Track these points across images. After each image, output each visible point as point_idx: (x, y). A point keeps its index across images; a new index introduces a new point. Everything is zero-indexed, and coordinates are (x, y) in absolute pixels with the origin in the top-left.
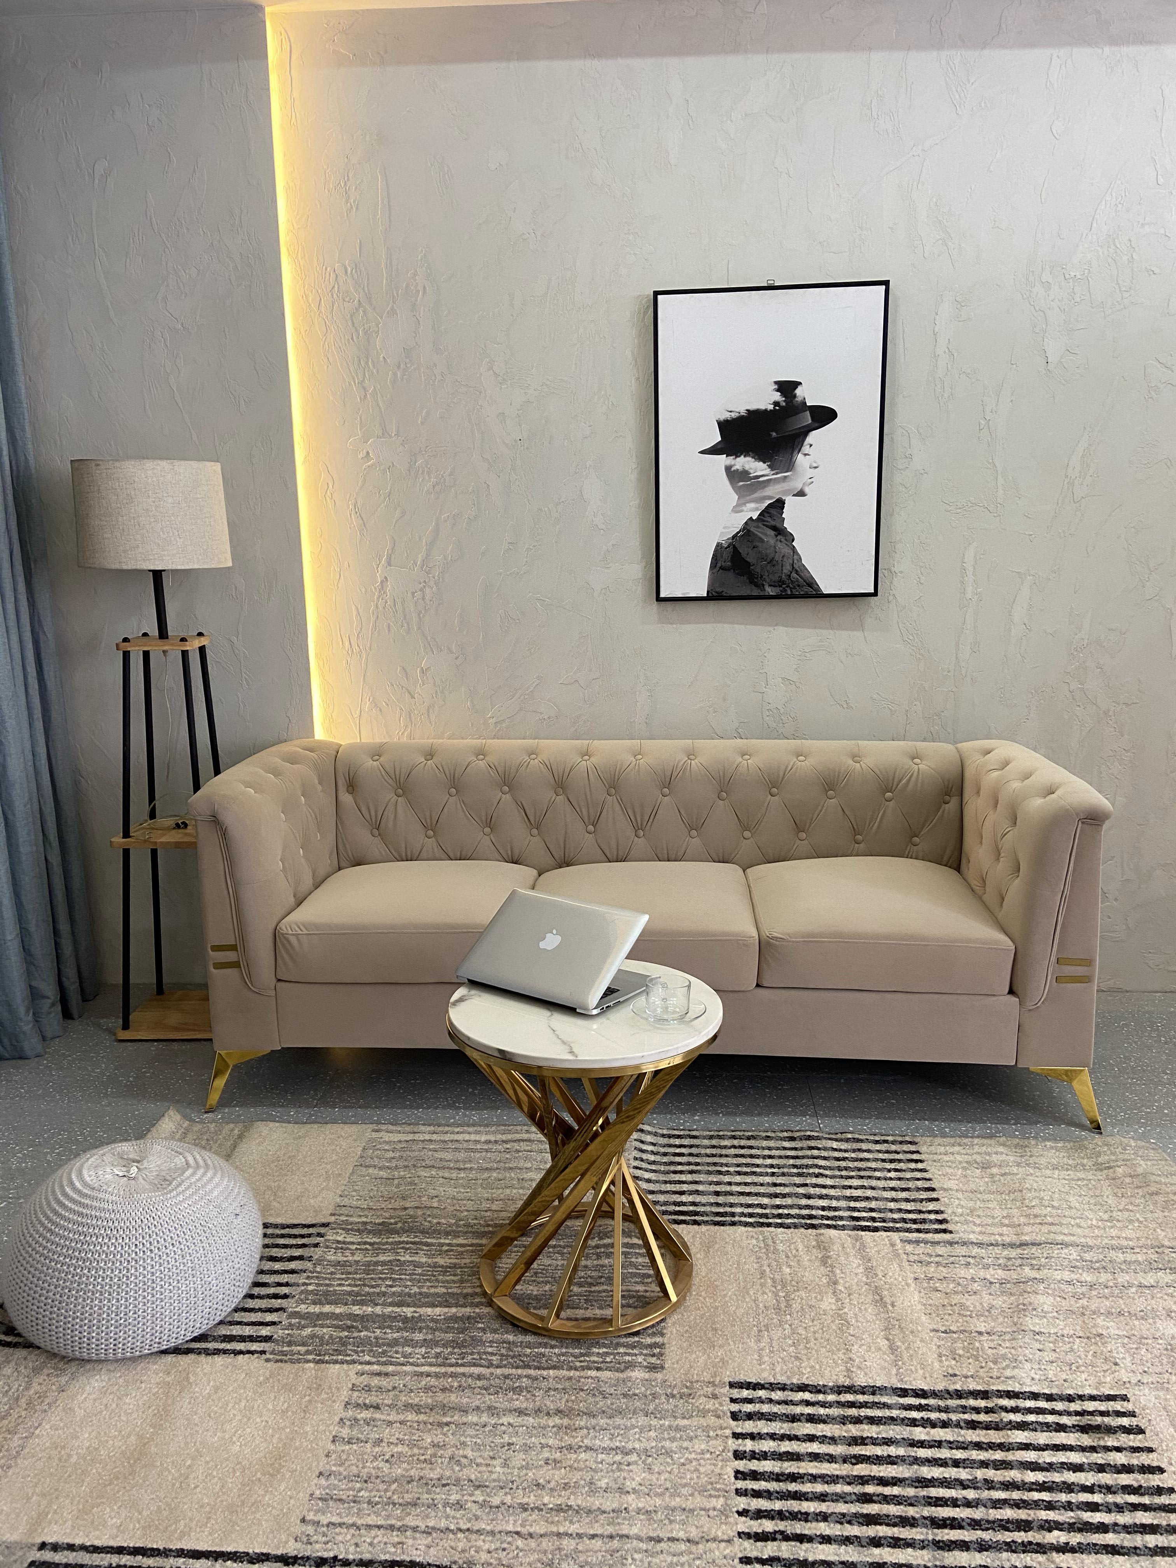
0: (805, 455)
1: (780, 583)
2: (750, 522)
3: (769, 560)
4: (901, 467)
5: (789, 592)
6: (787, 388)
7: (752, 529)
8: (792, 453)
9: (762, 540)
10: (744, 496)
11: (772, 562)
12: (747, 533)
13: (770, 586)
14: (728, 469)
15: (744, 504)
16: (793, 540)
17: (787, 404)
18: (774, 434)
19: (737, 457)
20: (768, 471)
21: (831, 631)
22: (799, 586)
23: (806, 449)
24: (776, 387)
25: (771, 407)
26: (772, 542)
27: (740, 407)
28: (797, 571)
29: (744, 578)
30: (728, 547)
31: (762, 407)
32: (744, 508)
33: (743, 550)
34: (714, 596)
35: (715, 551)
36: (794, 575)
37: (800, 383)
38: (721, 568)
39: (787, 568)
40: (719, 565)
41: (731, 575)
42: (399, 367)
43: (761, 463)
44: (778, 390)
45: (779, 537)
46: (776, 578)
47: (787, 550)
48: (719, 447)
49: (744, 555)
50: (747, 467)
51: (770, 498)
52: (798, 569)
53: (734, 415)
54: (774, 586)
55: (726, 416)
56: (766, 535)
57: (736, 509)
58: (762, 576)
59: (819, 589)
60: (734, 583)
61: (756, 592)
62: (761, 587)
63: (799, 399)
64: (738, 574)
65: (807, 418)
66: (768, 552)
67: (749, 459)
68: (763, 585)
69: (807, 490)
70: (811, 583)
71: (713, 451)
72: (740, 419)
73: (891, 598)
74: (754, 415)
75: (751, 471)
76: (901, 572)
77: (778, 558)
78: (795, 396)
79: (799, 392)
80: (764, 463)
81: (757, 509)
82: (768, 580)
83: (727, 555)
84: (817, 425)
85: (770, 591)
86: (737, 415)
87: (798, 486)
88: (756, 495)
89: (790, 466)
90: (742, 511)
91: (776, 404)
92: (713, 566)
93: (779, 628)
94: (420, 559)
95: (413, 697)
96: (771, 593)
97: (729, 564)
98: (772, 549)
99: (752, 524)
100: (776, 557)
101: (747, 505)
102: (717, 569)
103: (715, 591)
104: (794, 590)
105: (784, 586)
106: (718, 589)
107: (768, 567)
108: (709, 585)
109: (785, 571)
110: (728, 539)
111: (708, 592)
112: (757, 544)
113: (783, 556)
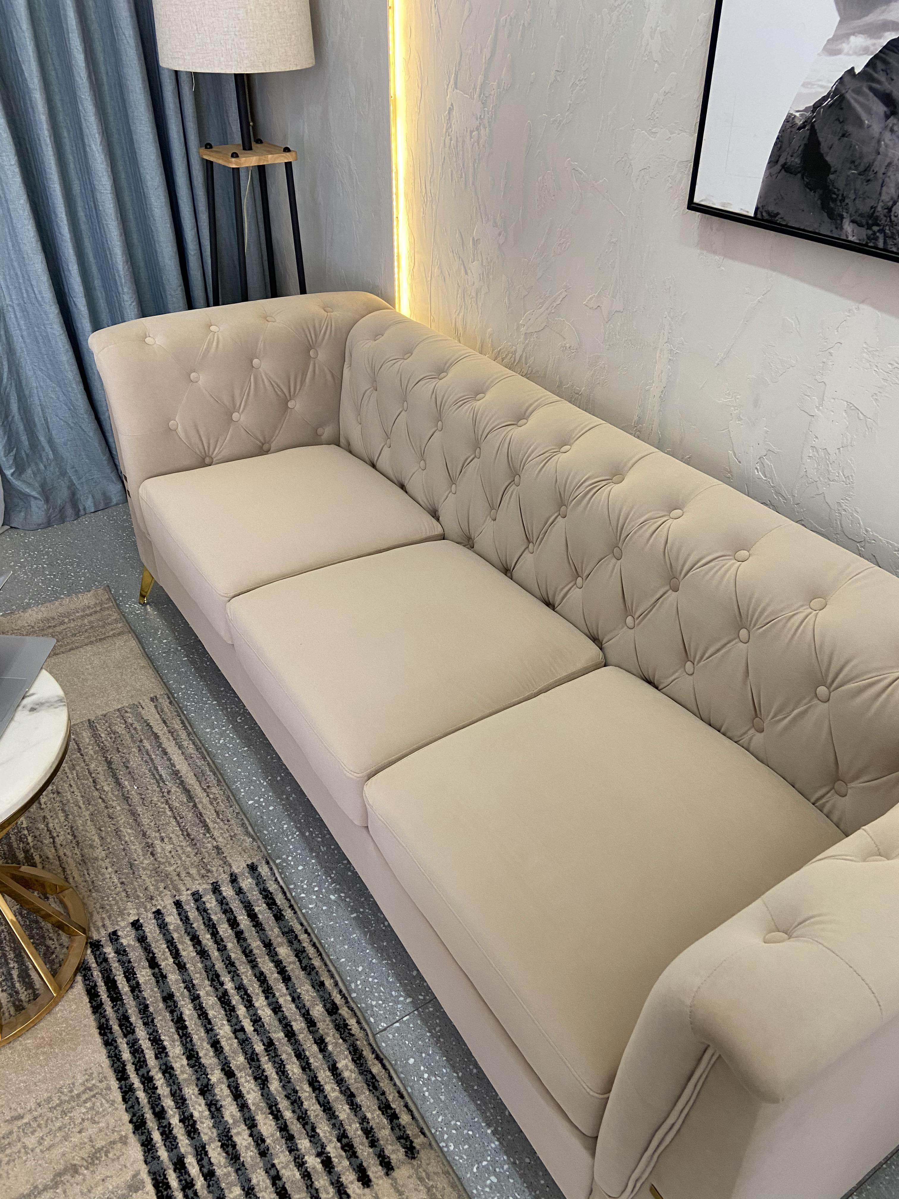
1: (870, 220)
2: (848, 79)
3: (862, 168)
5: (881, 244)
7: (848, 96)
9: (860, 123)
11: (866, 172)
12: (839, 101)
13: (853, 221)
15: (847, 36)
26: (876, 128)
29: (814, 197)
30: (803, 126)
32: (845, 47)
33: (826, 138)
34: (764, 219)
35: (783, 131)
36: (897, 210)
38: (786, 168)
40: (782, 161)
41: (796, 185)
45: (891, 121)
46: (864, 207)
47: (897, 154)
49: (824, 147)
54: (860, 225)
56: (869, 111)
58: (843, 200)
60: (800, 206)
61: (826, 229)
62: (836, 218)
64: (807, 185)
66: (865, 149)
68: (842, 218)
77: (879, 166)
81: (866, 50)
82: (852, 209)
83: (798, 142)
85: (849, 232)
92: (773, 161)
93: (866, 309)
94: (479, 83)
95: (466, 273)
96: (851, 238)
97: (798, 161)
98: (874, 143)
99: (851, 84)
100: (877, 163)
101: (852, 38)
102: (778, 167)
103: (768, 213)
104: (890, 242)
105: (876, 228)
106: (771, 208)
107: (859, 182)
108: (760, 197)
109: (885, 197)
110: (806, 110)
111: (757, 209)
112: (850, 128)
113: (889, 164)
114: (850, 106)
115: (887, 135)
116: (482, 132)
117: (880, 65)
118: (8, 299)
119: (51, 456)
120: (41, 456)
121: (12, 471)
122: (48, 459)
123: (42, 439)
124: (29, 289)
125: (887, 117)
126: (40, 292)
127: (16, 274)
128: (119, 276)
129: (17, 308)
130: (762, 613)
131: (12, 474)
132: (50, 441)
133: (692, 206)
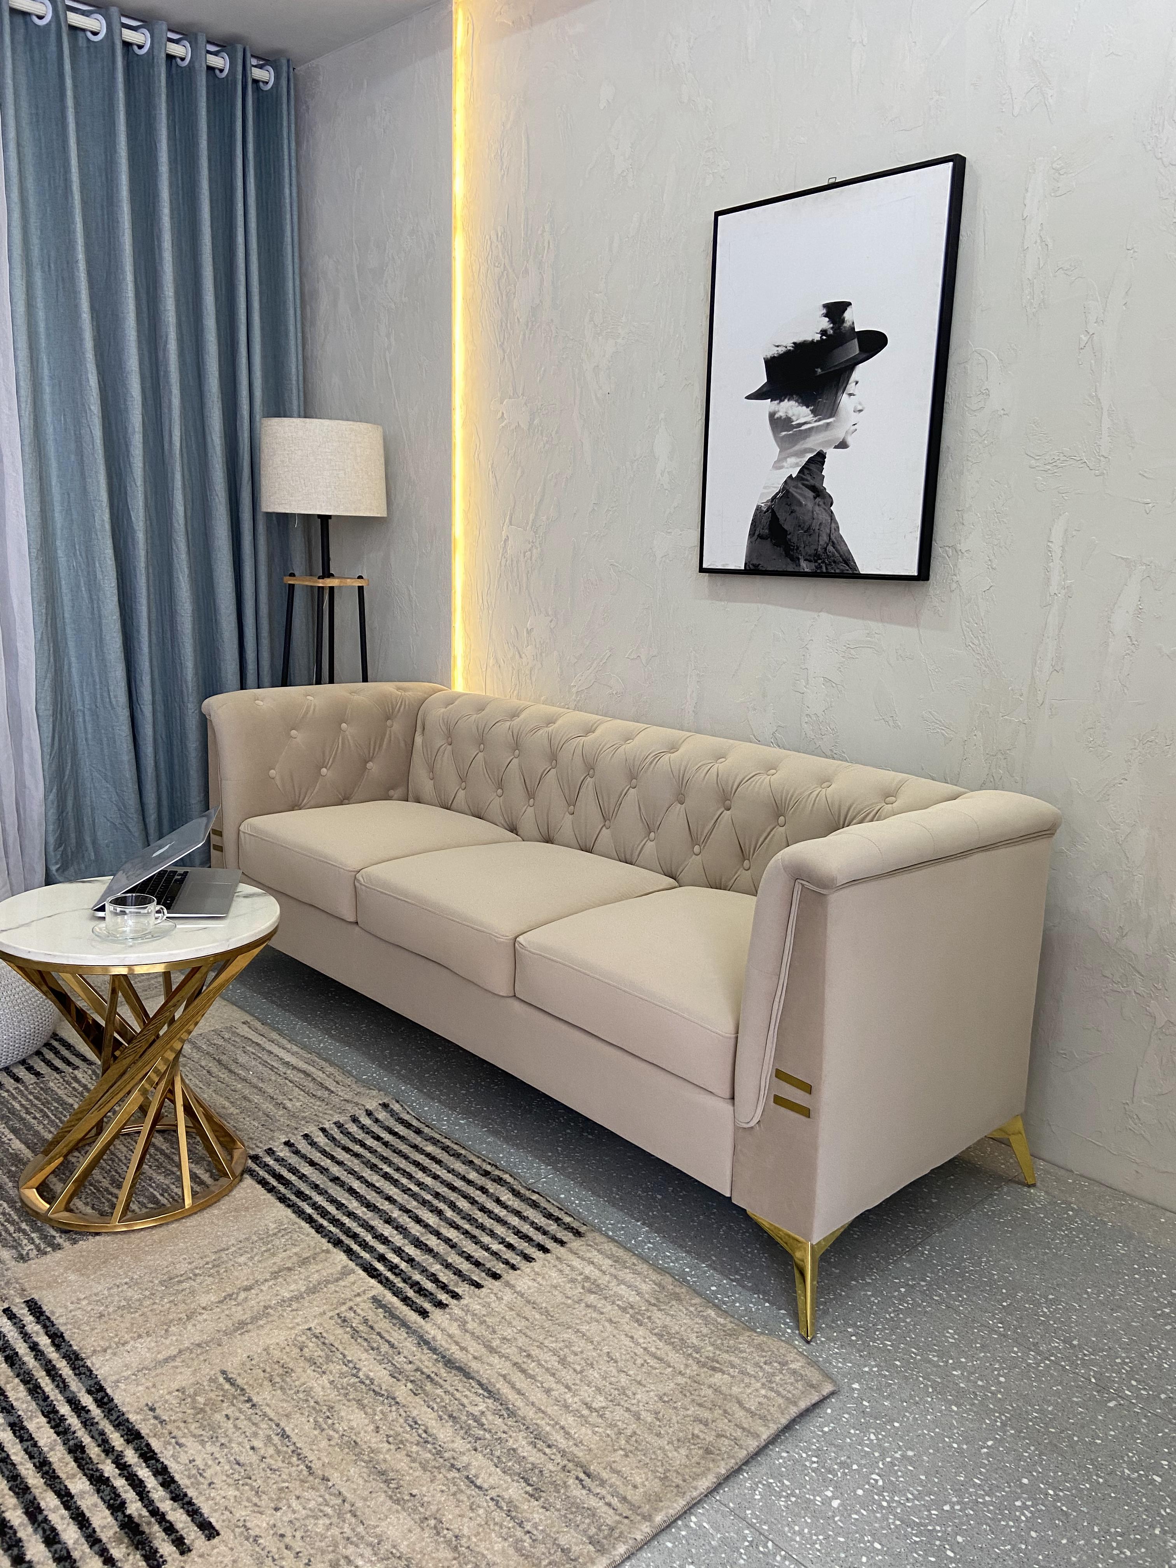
0: (850, 395)
1: (815, 557)
3: (806, 528)
4: (974, 408)
5: (824, 570)
6: (835, 311)
7: (791, 490)
8: (836, 394)
9: (800, 504)
10: (786, 449)
11: (808, 530)
12: (786, 494)
13: (805, 560)
14: (772, 416)
15: (785, 459)
16: (832, 504)
17: (834, 332)
18: (819, 370)
19: (781, 401)
20: (810, 417)
21: (880, 624)
22: (834, 562)
23: (851, 387)
24: (825, 311)
25: (817, 337)
26: (810, 505)
27: (787, 340)
28: (833, 542)
29: (780, 550)
30: (767, 511)
31: (809, 338)
32: (785, 464)
33: (782, 516)
34: (752, 570)
35: (755, 515)
36: (830, 548)
37: (849, 304)
38: (760, 536)
39: (824, 538)
40: (757, 533)
41: (768, 544)
43: (804, 408)
44: (826, 316)
45: (818, 500)
46: (812, 550)
47: (824, 517)
48: (765, 389)
49: (781, 521)
50: (790, 414)
51: (810, 450)
52: (836, 541)
53: (781, 350)
54: (810, 561)
55: (774, 352)
56: (805, 497)
57: (778, 465)
58: (798, 548)
59: (855, 567)
60: (772, 556)
61: (790, 567)
62: (795, 560)
64: (774, 545)
65: (854, 348)
66: (806, 518)
67: (792, 403)
68: (799, 559)
69: (850, 440)
70: (848, 560)
71: (758, 395)
72: (788, 353)
73: (954, 586)
74: (801, 347)
75: (794, 418)
76: (968, 551)
78: (843, 321)
79: (848, 315)
80: (808, 407)
81: (797, 465)
82: (804, 553)
83: (765, 521)
84: (864, 356)
85: (805, 566)
86: (784, 349)
87: (839, 434)
88: (797, 448)
89: (833, 411)
90: (783, 468)
91: (823, 332)
92: (751, 534)
93: (823, 615)
94: (531, 519)
95: (521, 657)
96: (806, 570)
97: (767, 531)
98: (810, 515)
99: (791, 483)
100: (814, 524)
101: (788, 460)
102: (755, 535)
103: (753, 565)
104: (829, 567)
105: (820, 561)
106: (755, 562)
107: (805, 537)
108: (746, 556)
109: (821, 543)
110: (767, 501)
111: (746, 564)
112: (795, 508)
113: (821, 524)
114: (793, 496)
115: (817, 508)
116: (534, 551)
117: (806, 472)
118: (80, 704)
119: (93, 858)
120: (83, 857)
121: (58, 866)
122: (90, 860)
123: (88, 839)
124: (105, 694)
125: (815, 498)
126: (116, 697)
127: (94, 681)
128: (187, 687)
129: (87, 712)
130: (791, 799)
131: (57, 870)
132: (94, 842)
133: (702, 570)
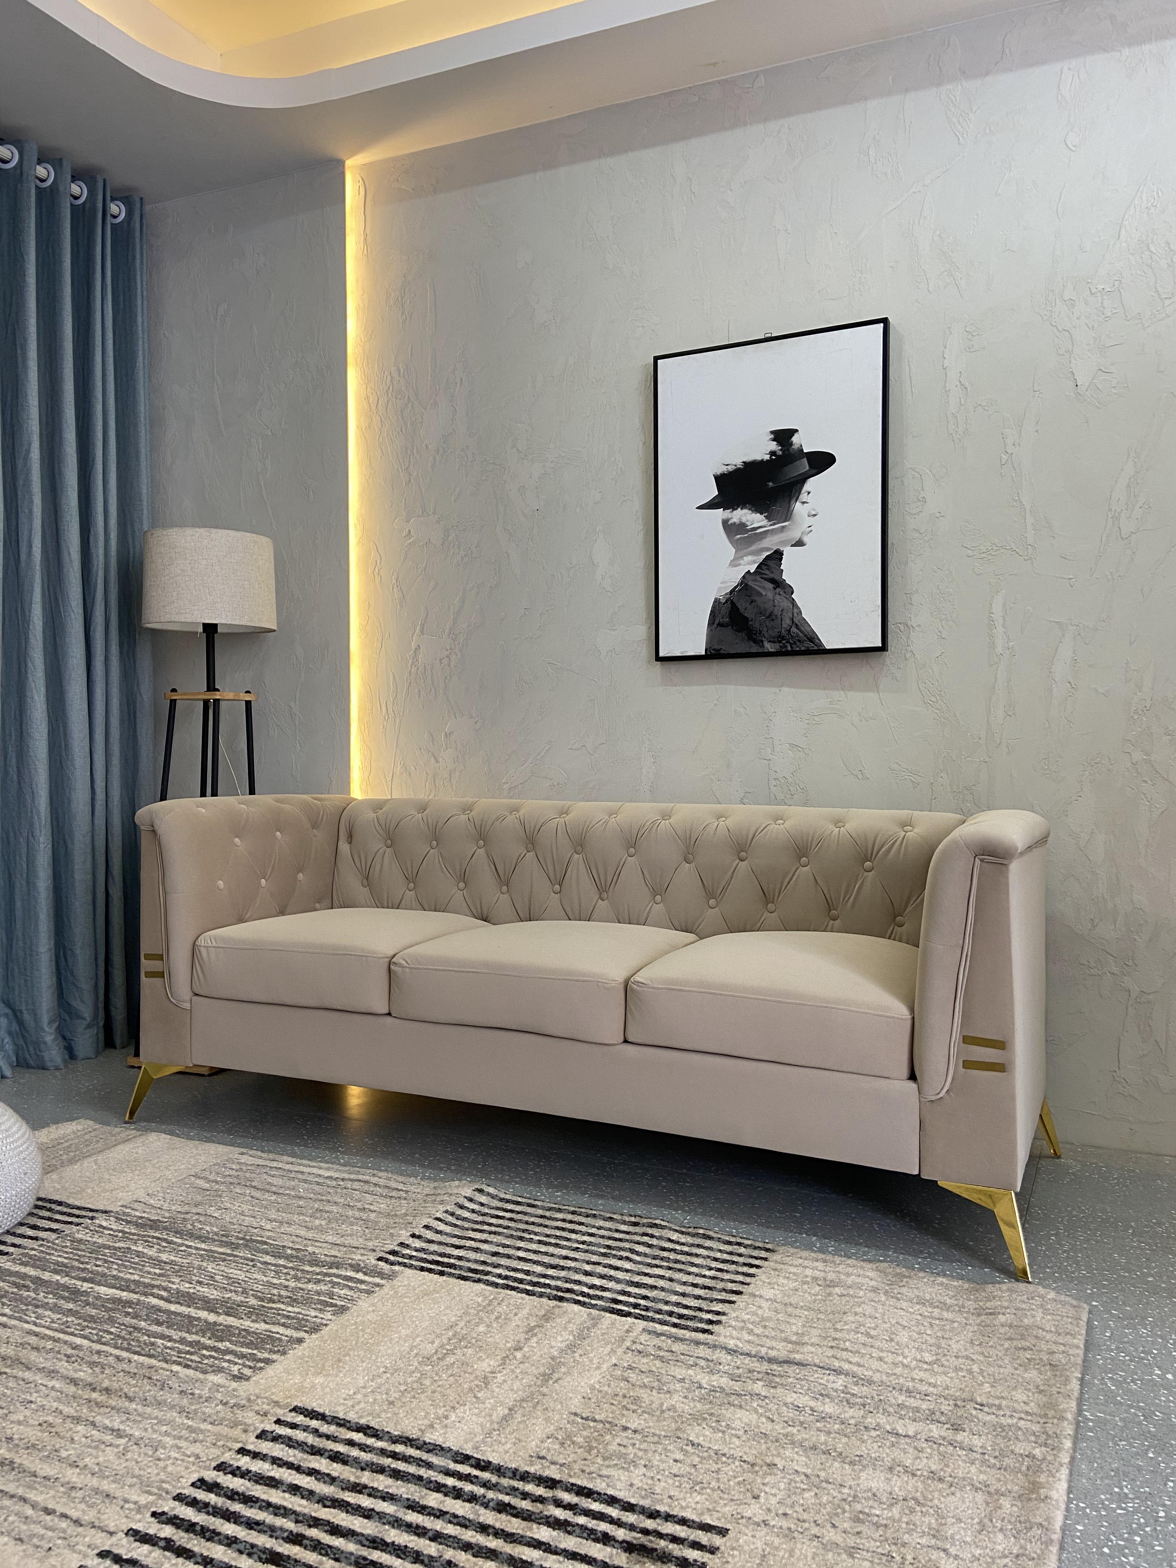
0: (803, 503)
1: (779, 638)
2: (747, 576)
3: (767, 615)
4: (913, 512)
5: (789, 648)
6: (783, 437)
7: (749, 584)
8: (790, 502)
9: (761, 594)
10: (742, 549)
11: (771, 616)
12: (745, 587)
13: (769, 642)
14: (725, 523)
15: (742, 557)
16: (792, 593)
17: (783, 453)
18: (771, 484)
19: (734, 509)
20: (765, 522)
21: (842, 692)
22: (799, 641)
23: (804, 496)
24: (772, 436)
25: (767, 457)
26: (770, 595)
27: (737, 459)
28: (797, 625)
29: (742, 635)
30: (726, 602)
31: (759, 458)
32: (742, 562)
33: (742, 605)
34: (713, 654)
35: (713, 607)
36: (794, 629)
37: (797, 431)
38: (720, 625)
39: (787, 622)
40: (717, 622)
41: (728, 632)
42: (438, 452)
43: (758, 515)
44: (774, 440)
45: (778, 590)
46: (774, 633)
47: (786, 604)
48: (716, 501)
49: (742, 610)
50: (744, 520)
51: (768, 549)
52: (798, 623)
53: (731, 468)
54: (774, 642)
55: (723, 469)
56: (764, 588)
57: (734, 563)
58: (760, 633)
59: (821, 644)
60: (734, 642)
61: (755, 649)
62: (760, 643)
63: (795, 447)
64: (736, 630)
65: (804, 465)
66: (767, 606)
67: (745, 511)
68: (762, 641)
69: (806, 539)
70: (812, 638)
71: (710, 505)
72: (737, 471)
73: (909, 655)
74: (751, 467)
75: (748, 523)
76: (919, 626)
77: (777, 611)
78: (791, 444)
79: (795, 439)
80: (761, 514)
81: (754, 562)
82: (767, 635)
83: (725, 610)
84: (814, 471)
85: (769, 647)
86: (734, 467)
87: (796, 535)
88: (753, 548)
89: (788, 515)
90: (739, 565)
91: (772, 453)
92: (711, 623)
94: (448, 627)
95: (437, 762)
96: (771, 650)
97: (727, 620)
98: (771, 603)
99: (749, 577)
100: (775, 611)
101: (745, 558)
102: (715, 625)
103: (714, 650)
104: (794, 646)
105: (784, 642)
106: (717, 647)
107: (767, 622)
108: (707, 643)
109: (784, 625)
110: (726, 594)
111: (706, 650)
112: (755, 598)
114: (751, 587)
115: (778, 597)
117: (764, 567)
125: (775, 589)
133: (658, 658)
